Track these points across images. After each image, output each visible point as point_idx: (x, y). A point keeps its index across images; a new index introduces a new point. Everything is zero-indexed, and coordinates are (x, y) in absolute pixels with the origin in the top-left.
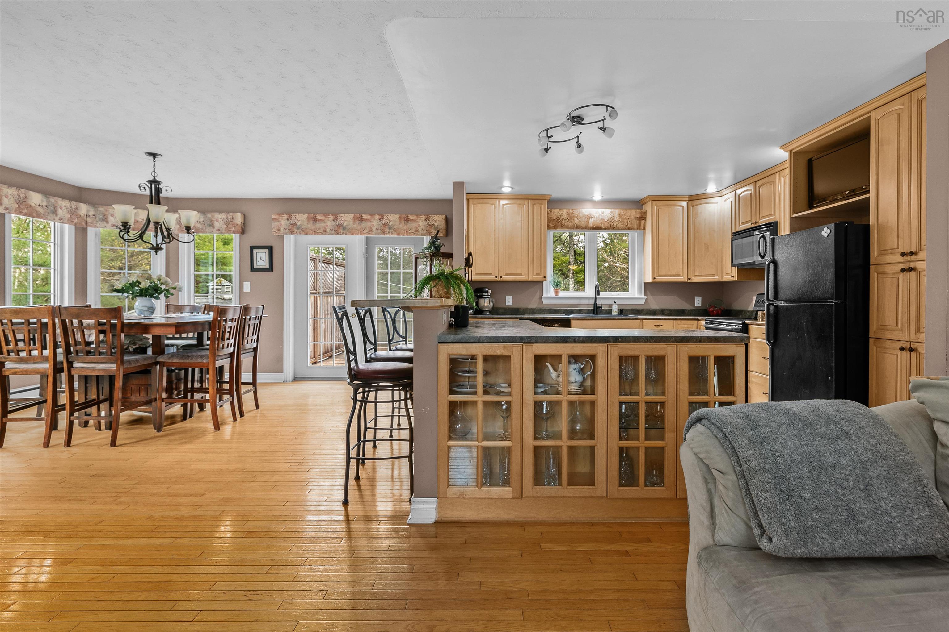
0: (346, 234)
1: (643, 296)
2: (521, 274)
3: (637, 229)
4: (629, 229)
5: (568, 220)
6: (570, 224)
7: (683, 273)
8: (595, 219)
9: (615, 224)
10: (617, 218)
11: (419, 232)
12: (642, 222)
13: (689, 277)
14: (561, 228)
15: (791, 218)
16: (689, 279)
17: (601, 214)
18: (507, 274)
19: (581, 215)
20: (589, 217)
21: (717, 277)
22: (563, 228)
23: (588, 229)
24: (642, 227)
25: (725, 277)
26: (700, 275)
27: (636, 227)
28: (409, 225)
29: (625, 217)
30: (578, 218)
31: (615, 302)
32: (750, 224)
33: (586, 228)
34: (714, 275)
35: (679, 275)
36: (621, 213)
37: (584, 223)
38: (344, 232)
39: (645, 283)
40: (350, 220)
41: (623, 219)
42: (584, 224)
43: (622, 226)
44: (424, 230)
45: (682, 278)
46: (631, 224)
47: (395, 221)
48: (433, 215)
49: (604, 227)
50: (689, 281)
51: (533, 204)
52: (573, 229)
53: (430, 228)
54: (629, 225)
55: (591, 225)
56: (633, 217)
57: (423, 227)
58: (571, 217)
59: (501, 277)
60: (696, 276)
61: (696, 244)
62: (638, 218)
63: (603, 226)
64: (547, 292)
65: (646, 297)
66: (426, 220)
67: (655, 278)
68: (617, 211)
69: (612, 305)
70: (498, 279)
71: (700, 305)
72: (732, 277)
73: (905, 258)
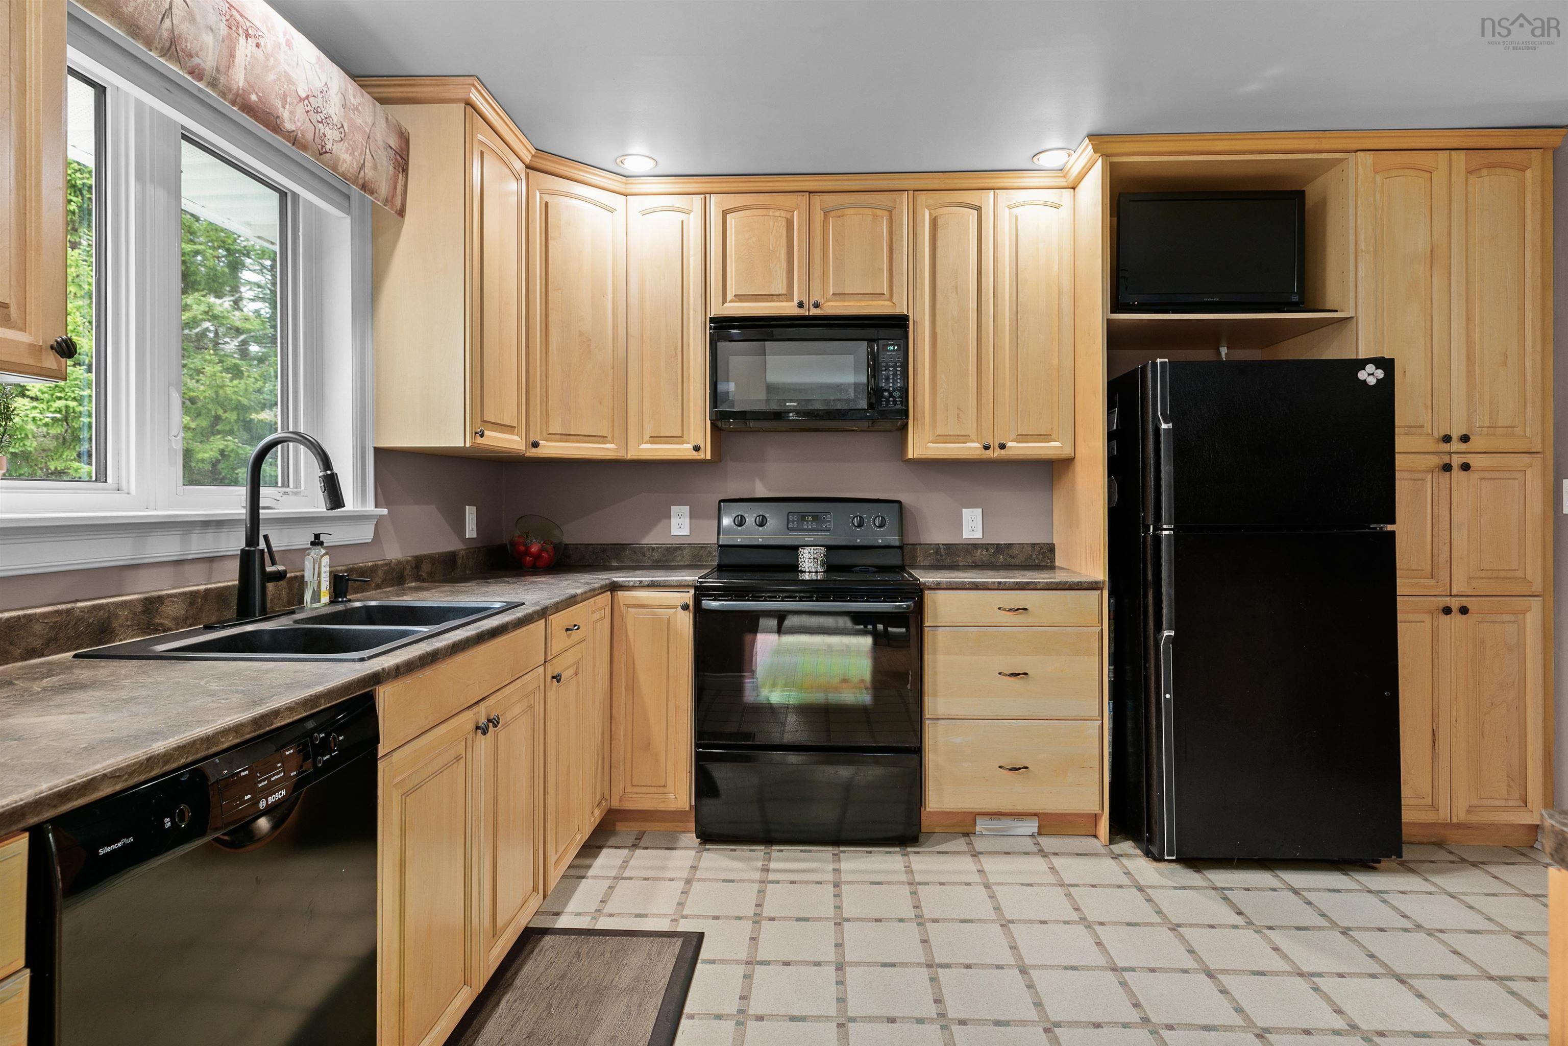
1: (371, 506)
3: (382, 201)
4: (360, 186)
7: (520, 422)
8: (260, 55)
9: (325, 132)
10: (333, 113)
12: (400, 182)
13: (532, 439)
16: (535, 445)
17: (283, 40)
20: (234, 19)
21: (612, 446)
24: (397, 201)
25: (643, 446)
26: (565, 436)
27: (380, 188)
29: (358, 121)
31: (317, 541)
32: (790, 302)
34: (602, 439)
35: (513, 429)
36: (346, 90)
37: (210, 41)
41: (351, 130)
42: (208, 48)
43: (346, 158)
45: (518, 438)
46: (375, 168)
49: (289, 126)
50: (533, 453)
56: (378, 143)
60: (552, 436)
62: (391, 157)
63: (286, 115)
65: (384, 511)
67: (479, 434)
68: (336, 72)
69: (303, 552)
71: (474, 535)
72: (697, 449)
73: (1445, 447)
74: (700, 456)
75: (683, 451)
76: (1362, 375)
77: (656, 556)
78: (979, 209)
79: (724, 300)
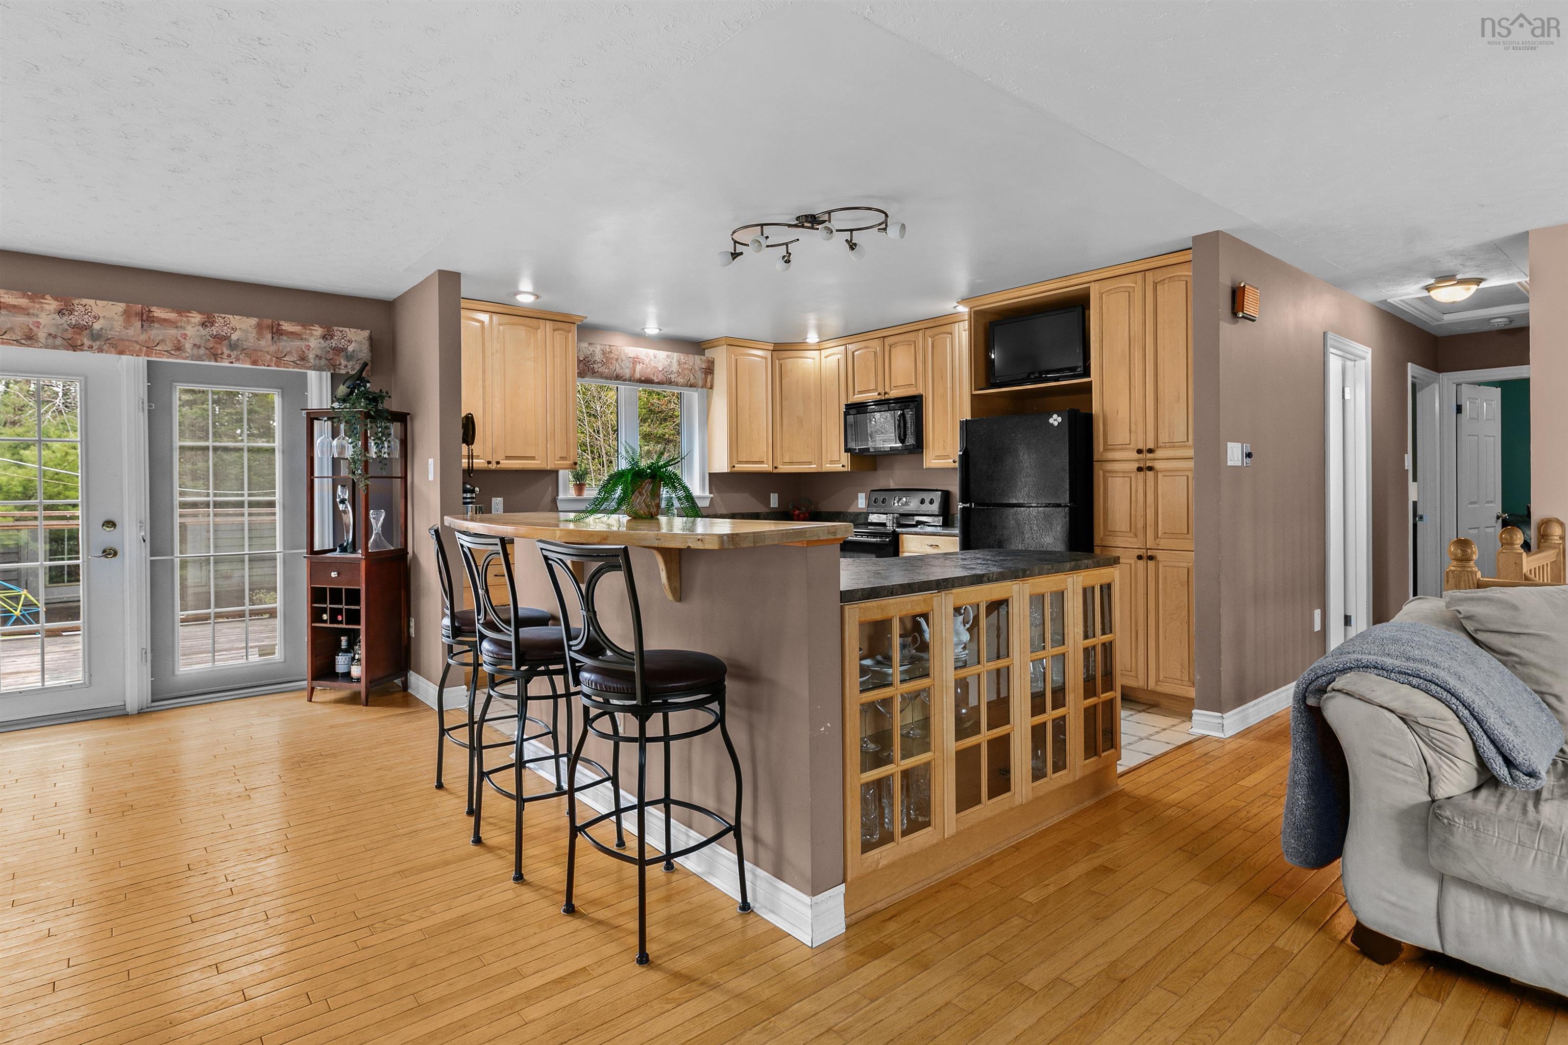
0: (100, 350)
1: (707, 494)
2: (533, 458)
3: (702, 387)
4: (691, 386)
5: (603, 364)
6: (607, 371)
7: (767, 459)
8: (644, 366)
9: (672, 376)
10: (675, 367)
11: (309, 362)
12: (709, 377)
13: (775, 465)
14: (592, 377)
15: (973, 397)
16: (776, 468)
17: (653, 357)
18: (508, 458)
19: (624, 358)
20: (635, 361)
21: (815, 466)
22: (595, 377)
23: (634, 381)
24: (709, 385)
25: (828, 465)
26: (791, 463)
27: (700, 383)
28: (283, 343)
29: (686, 366)
30: (619, 361)
32: (876, 394)
33: (630, 380)
34: (810, 463)
35: (762, 462)
36: (680, 359)
37: (627, 371)
38: (96, 345)
39: (710, 474)
40: (116, 317)
41: (683, 369)
42: (627, 373)
43: (682, 380)
44: (321, 358)
45: (766, 466)
46: (695, 378)
47: (246, 331)
48: (341, 329)
49: (656, 381)
50: (776, 471)
51: (554, 330)
52: (611, 379)
53: (335, 354)
54: (692, 381)
55: (637, 376)
56: (697, 368)
57: (319, 352)
58: (607, 359)
59: (498, 463)
60: (784, 463)
61: (784, 417)
62: (704, 370)
63: (655, 378)
64: (566, 489)
65: (712, 496)
66: (324, 337)
67: (734, 467)
68: (675, 356)
70: (493, 466)
71: (777, 506)
72: (843, 466)
73: (1141, 455)
74: (845, 469)
75: (838, 467)
76: (1051, 421)
77: (852, 518)
78: (951, 334)
79: (854, 395)
